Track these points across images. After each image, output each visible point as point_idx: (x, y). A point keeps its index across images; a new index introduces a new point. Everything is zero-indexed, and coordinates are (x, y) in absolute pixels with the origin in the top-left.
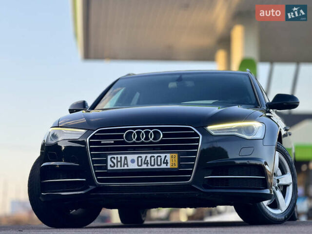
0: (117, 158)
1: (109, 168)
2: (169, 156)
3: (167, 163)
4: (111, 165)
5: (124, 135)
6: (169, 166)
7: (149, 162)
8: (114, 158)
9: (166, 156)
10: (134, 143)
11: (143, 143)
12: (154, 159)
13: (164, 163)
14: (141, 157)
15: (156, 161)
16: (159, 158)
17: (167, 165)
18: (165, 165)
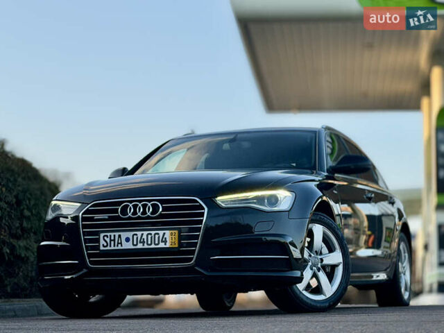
0: (110, 236)
1: (102, 248)
2: (168, 233)
3: (165, 242)
4: (103, 245)
5: (119, 210)
6: (168, 245)
7: (145, 240)
8: (107, 236)
9: (164, 234)
10: (130, 218)
11: (139, 218)
12: (152, 237)
13: (162, 241)
14: (136, 235)
15: (153, 239)
16: (157, 236)
17: (165, 244)
18: (163, 243)
